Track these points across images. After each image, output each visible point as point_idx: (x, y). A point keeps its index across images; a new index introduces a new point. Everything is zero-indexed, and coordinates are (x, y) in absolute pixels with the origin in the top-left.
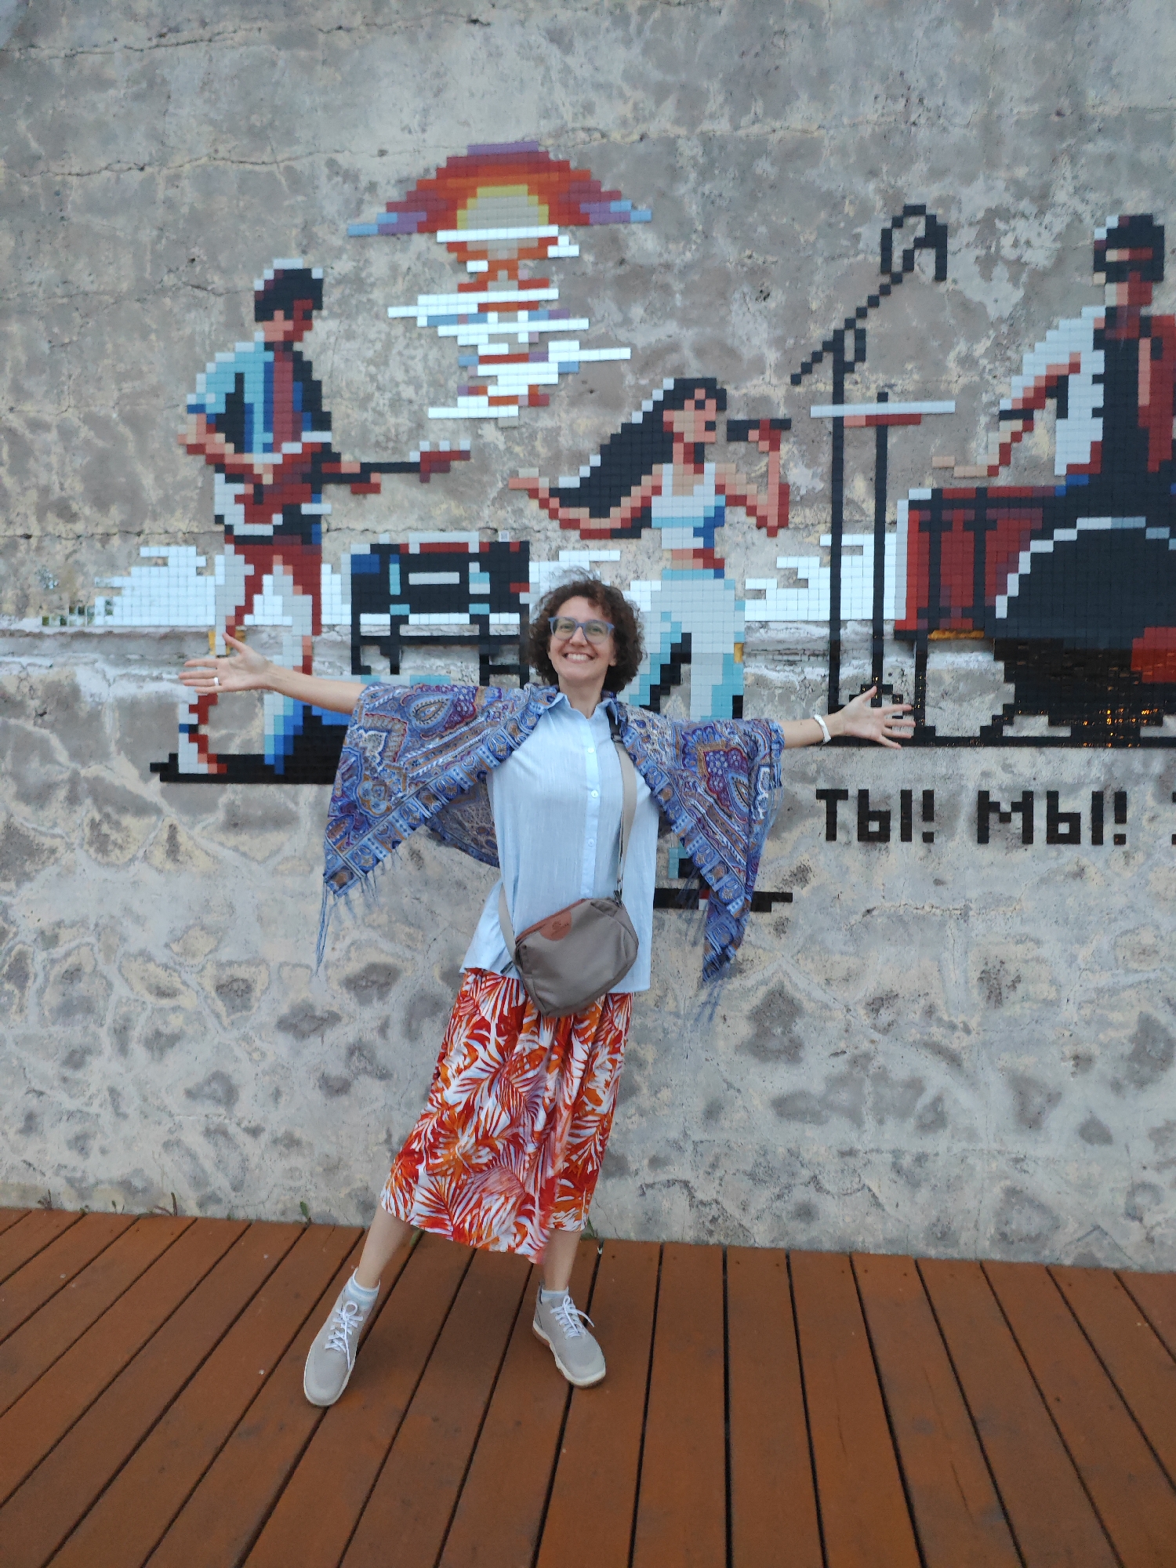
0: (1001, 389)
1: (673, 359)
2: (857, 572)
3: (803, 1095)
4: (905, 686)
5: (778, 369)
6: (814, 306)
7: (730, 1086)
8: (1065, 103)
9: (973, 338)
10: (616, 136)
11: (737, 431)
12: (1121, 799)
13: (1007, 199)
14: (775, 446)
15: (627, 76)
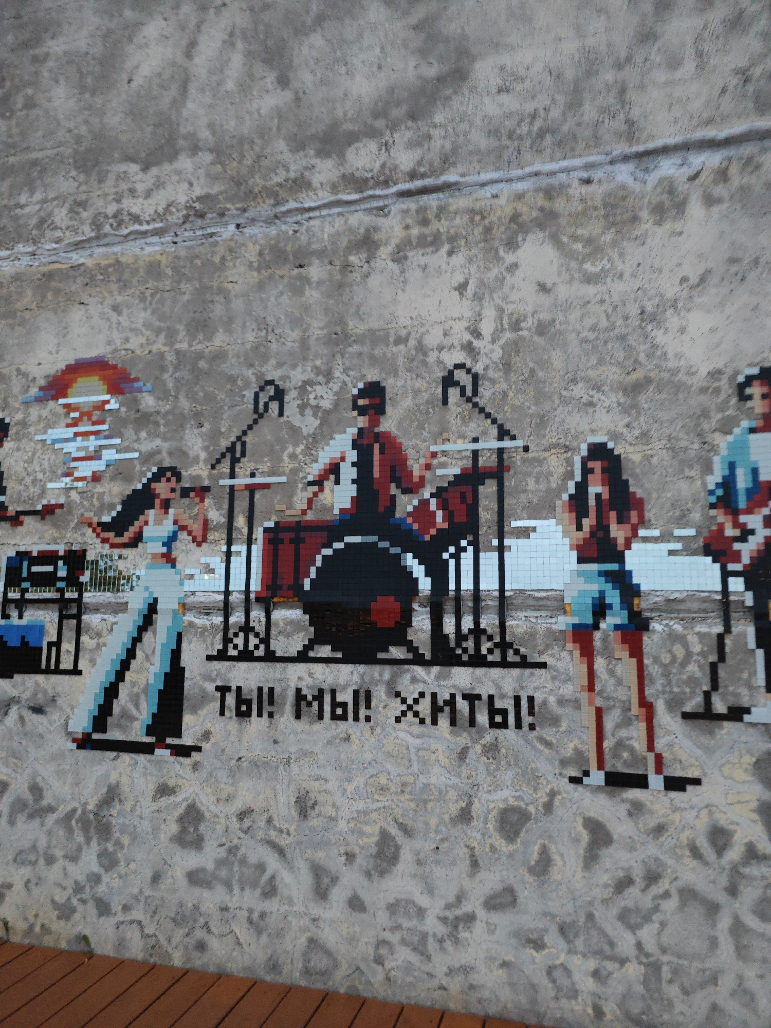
1: (158, 458)
2: (238, 564)
3: (202, 870)
4: (260, 628)
5: (205, 461)
6: (223, 430)
7: (166, 863)
8: (338, 329)
9: (296, 445)
10: (138, 352)
11: (185, 493)
12: (368, 695)
13: (312, 376)
14: (202, 501)
15: (144, 325)
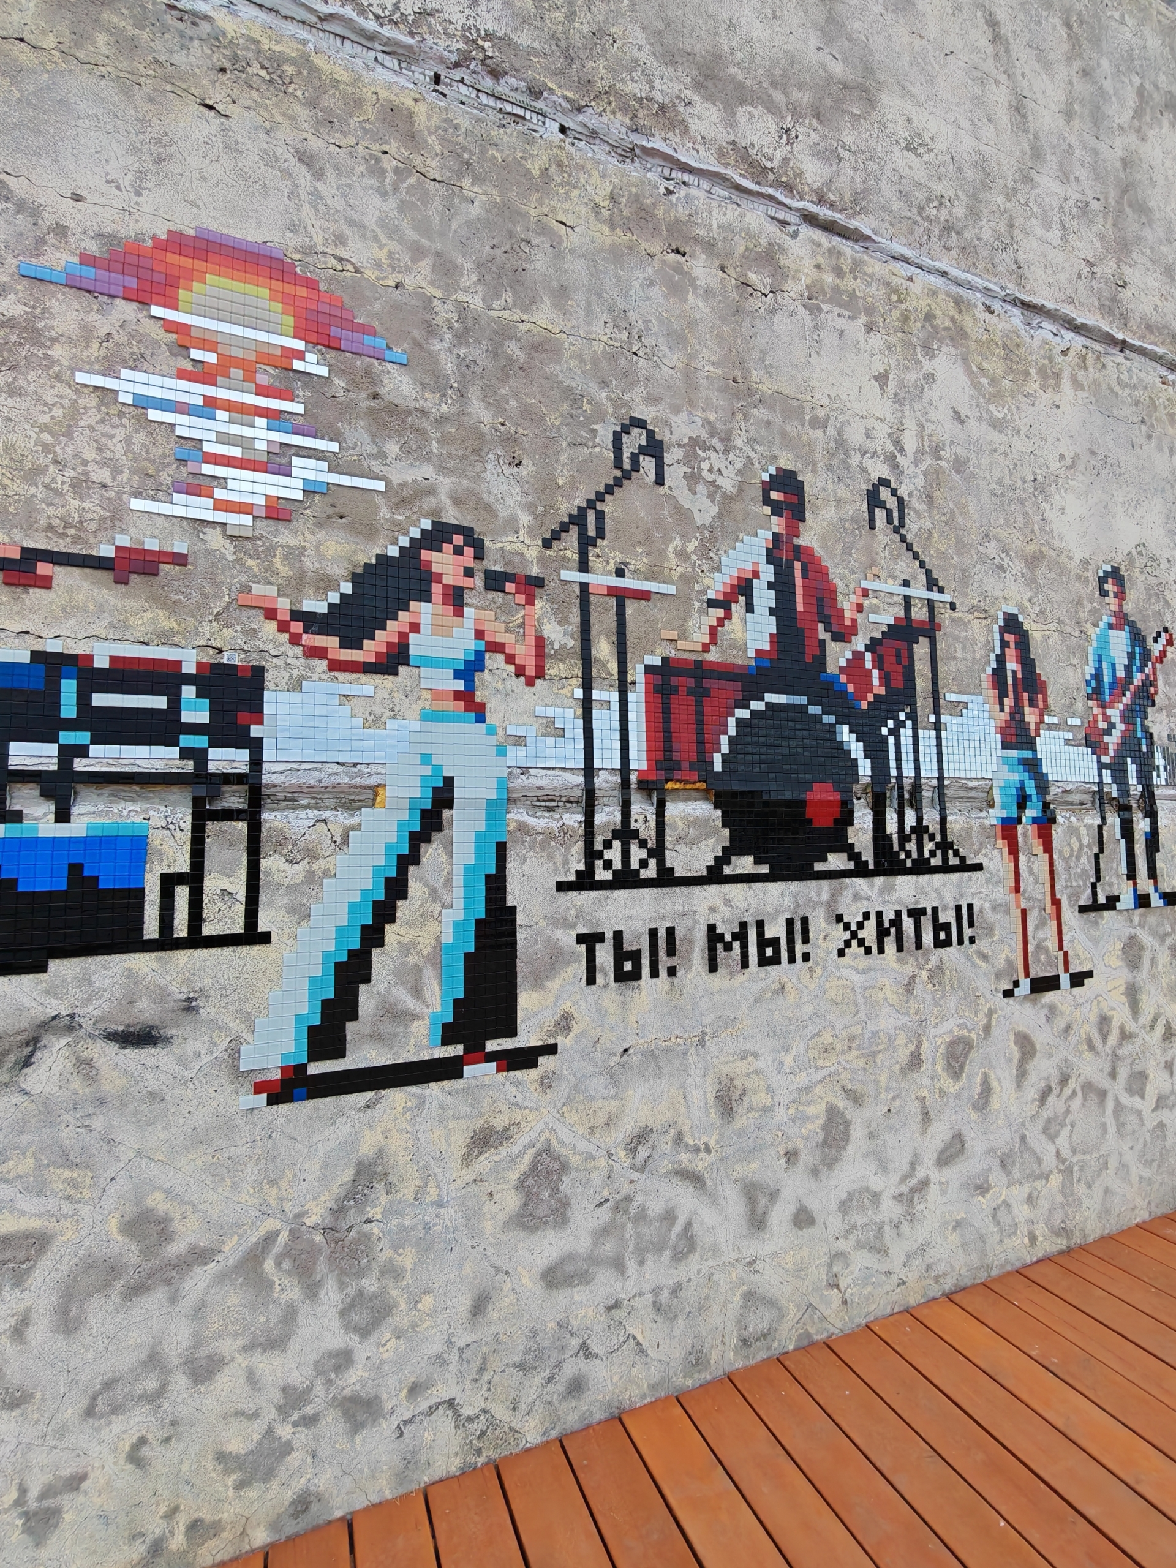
0: (707, 582)
1: (429, 502)
2: (605, 722)
3: (570, 1257)
4: (648, 831)
5: (530, 530)
6: (560, 482)
7: (498, 1269)
8: (738, 374)
9: (686, 537)
10: (370, 274)
11: (495, 582)
12: (805, 921)
13: (704, 434)
14: (530, 601)
